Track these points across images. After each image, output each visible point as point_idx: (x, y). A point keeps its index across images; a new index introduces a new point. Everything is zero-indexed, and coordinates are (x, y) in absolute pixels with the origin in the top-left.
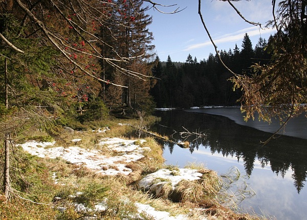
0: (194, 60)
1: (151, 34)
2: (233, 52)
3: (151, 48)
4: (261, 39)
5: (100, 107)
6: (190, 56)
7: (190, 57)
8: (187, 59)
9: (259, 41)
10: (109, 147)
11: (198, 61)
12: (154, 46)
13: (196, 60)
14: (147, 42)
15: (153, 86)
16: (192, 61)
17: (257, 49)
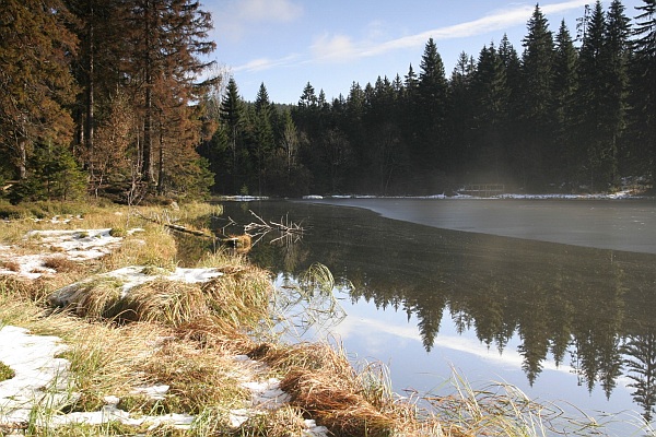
0: (318, 97)
1: (207, 16)
2: (403, 80)
3: (207, 48)
4: (463, 56)
5: (64, 168)
6: (309, 87)
7: (309, 90)
8: (302, 94)
9: (460, 59)
10: (44, 240)
11: (329, 100)
12: (212, 44)
13: (322, 96)
14: (197, 34)
15: (210, 137)
16: (314, 99)
17: (457, 77)
